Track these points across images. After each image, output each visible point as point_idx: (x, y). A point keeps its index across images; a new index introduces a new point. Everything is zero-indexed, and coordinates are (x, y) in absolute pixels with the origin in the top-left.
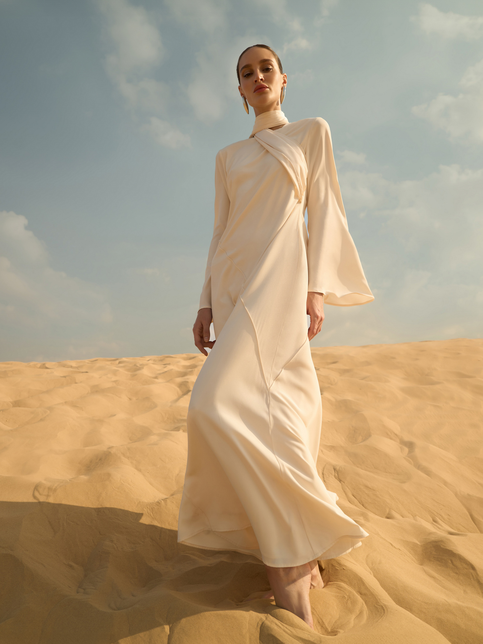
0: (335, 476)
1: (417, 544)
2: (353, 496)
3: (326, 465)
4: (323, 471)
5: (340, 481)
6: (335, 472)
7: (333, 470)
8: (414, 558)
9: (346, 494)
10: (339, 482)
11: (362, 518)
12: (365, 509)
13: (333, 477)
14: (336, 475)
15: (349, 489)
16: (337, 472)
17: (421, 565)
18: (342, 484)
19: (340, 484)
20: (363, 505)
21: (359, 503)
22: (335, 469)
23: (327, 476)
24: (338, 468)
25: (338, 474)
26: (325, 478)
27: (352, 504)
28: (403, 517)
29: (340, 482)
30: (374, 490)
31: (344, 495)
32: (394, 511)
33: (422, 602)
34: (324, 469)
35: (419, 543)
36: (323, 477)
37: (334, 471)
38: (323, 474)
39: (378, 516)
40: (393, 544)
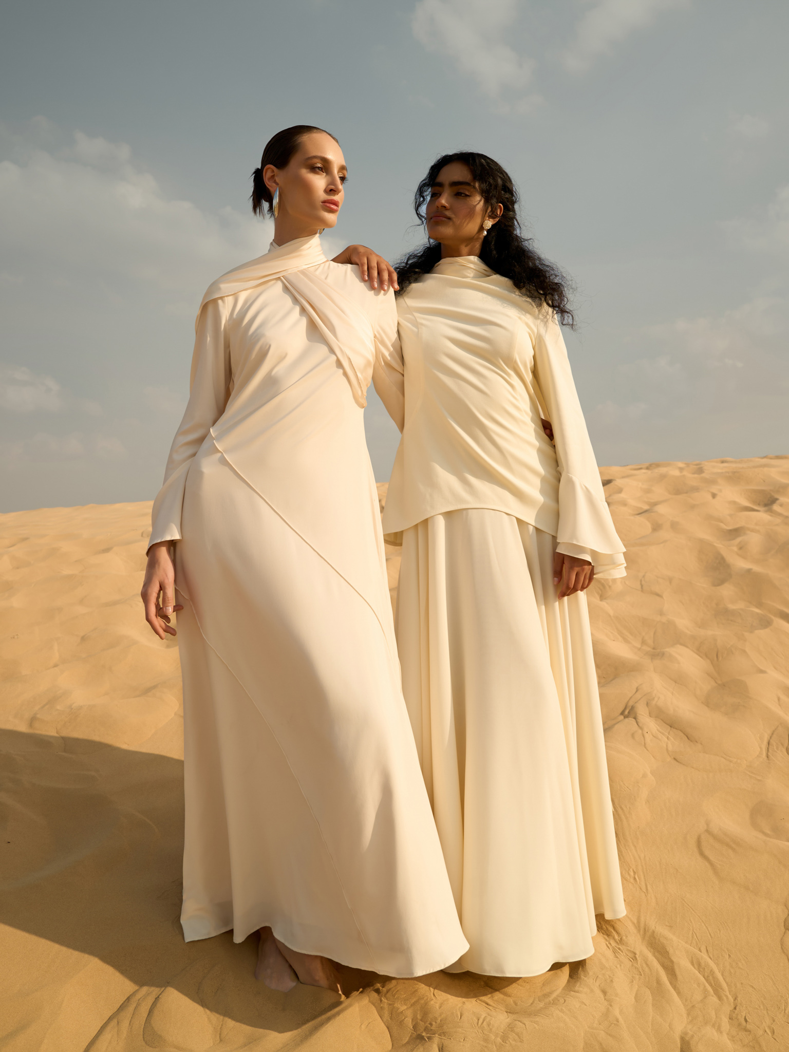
26: (770, 750)
34: (772, 734)
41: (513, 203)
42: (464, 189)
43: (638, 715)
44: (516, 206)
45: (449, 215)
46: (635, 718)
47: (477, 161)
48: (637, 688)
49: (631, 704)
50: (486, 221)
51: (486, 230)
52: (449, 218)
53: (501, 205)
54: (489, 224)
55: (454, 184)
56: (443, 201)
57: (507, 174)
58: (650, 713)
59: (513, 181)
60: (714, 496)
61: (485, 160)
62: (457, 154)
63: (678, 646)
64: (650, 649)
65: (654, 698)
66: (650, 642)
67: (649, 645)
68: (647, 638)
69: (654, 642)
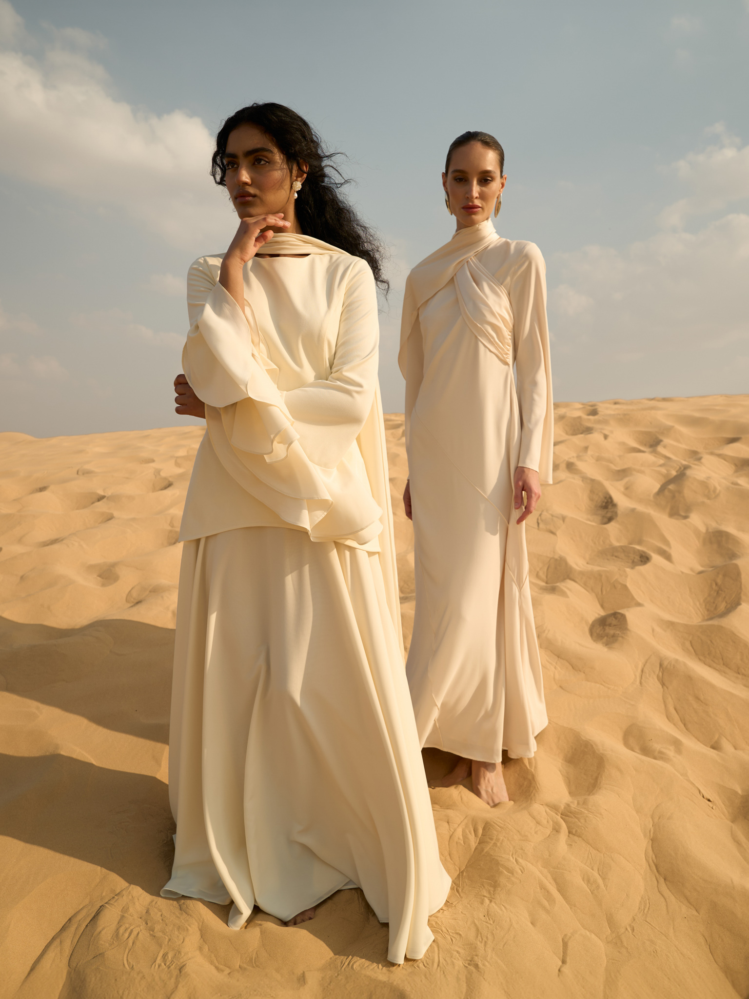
0: (658, 677)
1: (736, 793)
2: (675, 709)
3: (651, 655)
4: (644, 666)
5: (663, 684)
6: (660, 670)
7: (658, 666)
8: (725, 810)
9: (665, 706)
10: (661, 687)
11: (672, 748)
12: (686, 731)
13: (655, 677)
14: (661, 674)
15: (672, 698)
16: (663, 669)
17: (733, 821)
18: (664, 691)
19: (662, 690)
20: (685, 725)
21: (680, 720)
22: (661, 665)
23: (647, 675)
24: (665, 663)
25: (663, 674)
26: (643, 678)
27: (670, 721)
28: (736, 749)
29: (663, 687)
30: (707, 705)
31: (663, 706)
32: (725, 739)
33: (700, 878)
34: (646, 662)
35: (740, 792)
36: (641, 676)
37: (658, 669)
38: (642, 671)
39: (701, 743)
40: (702, 790)
60: (606, 437)
63: (568, 581)
64: (543, 584)
65: (545, 631)
66: (544, 577)
67: (543, 581)
68: (541, 574)
69: (547, 577)
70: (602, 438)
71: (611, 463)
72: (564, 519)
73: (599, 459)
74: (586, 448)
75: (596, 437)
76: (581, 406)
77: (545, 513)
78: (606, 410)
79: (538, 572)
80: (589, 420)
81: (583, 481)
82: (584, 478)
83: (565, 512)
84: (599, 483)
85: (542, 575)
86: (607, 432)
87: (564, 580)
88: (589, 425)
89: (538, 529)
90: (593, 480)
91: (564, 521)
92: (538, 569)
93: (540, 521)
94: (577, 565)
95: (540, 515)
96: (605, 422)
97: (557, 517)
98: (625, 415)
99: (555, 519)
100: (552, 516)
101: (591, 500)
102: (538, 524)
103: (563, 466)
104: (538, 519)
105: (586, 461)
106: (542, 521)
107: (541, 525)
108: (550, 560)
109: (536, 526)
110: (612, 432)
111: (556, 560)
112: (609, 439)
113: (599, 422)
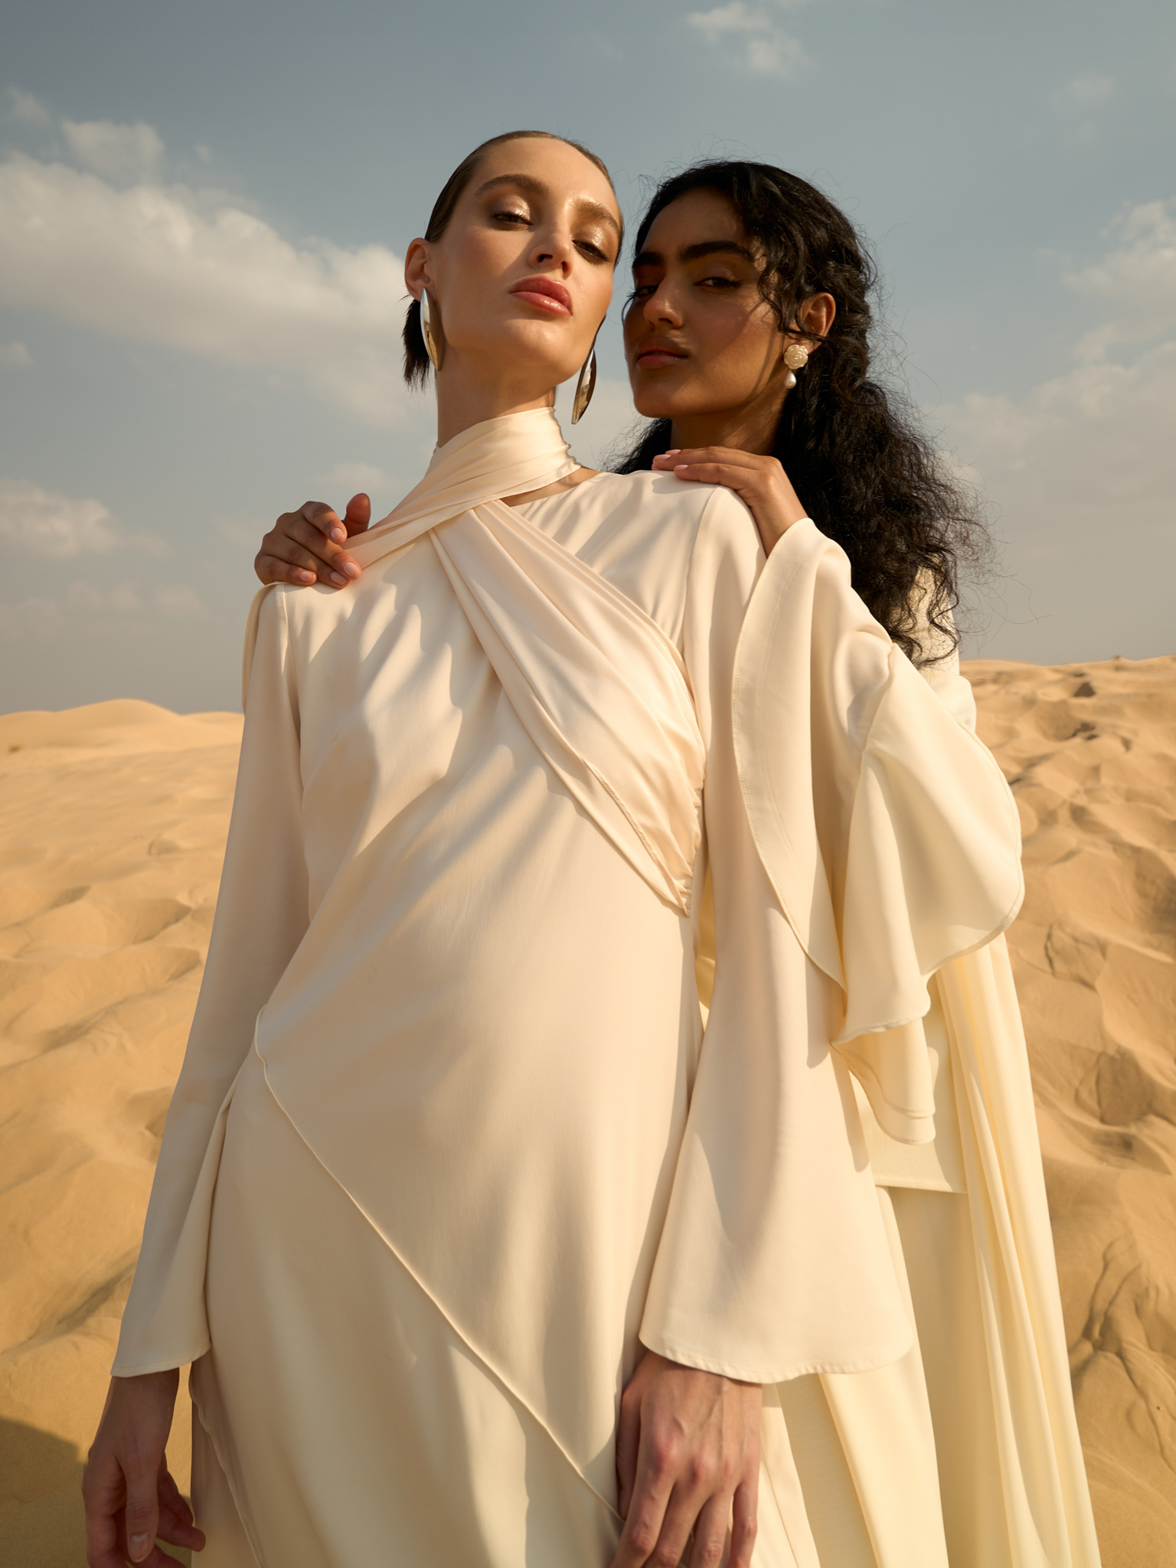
41: (862, 289)
42: (720, 266)
43: (1125, 1345)
44: (870, 298)
45: (683, 346)
46: (1120, 1354)
47: (754, 184)
48: (1104, 1257)
49: (1101, 1305)
50: (791, 348)
51: (793, 371)
52: (683, 355)
53: (830, 296)
54: (801, 353)
55: (695, 252)
56: (665, 304)
57: (839, 214)
58: (1148, 1339)
59: (856, 229)
60: (1127, 744)
61: (777, 183)
62: (698, 170)
63: (1153, 1118)
64: (1095, 1125)
65: (1147, 1291)
66: (1092, 1103)
67: (1092, 1113)
68: (1084, 1095)
69: (1100, 1104)
70: (1118, 746)
71: (1158, 804)
72: (1102, 947)
73: (1131, 796)
74: (1096, 771)
75: (1106, 744)
76: (1058, 676)
77: (1057, 933)
78: (1108, 682)
79: (1077, 1092)
80: (1083, 706)
81: (1115, 850)
82: (1118, 845)
83: (1103, 932)
84: (1152, 857)
85: (1089, 1098)
86: (1128, 735)
87: (1140, 1117)
88: (1087, 717)
89: (1054, 973)
90: (1136, 851)
91: (1104, 954)
92: (1076, 1083)
93: (1052, 954)
94: (1162, 1073)
95: (1049, 937)
96: (1114, 710)
97: (1085, 943)
98: (1150, 696)
99: (1083, 948)
100: (1076, 940)
101: (1143, 895)
102: (1051, 962)
103: (1064, 815)
104: (1046, 948)
105: (1107, 802)
106: (1057, 952)
107: (1057, 964)
108: (1098, 1060)
109: (1046, 967)
110: (1135, 733)
111: (1112, 1059)
112: (1135, 749)
113: (1103, 710)
